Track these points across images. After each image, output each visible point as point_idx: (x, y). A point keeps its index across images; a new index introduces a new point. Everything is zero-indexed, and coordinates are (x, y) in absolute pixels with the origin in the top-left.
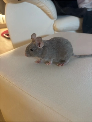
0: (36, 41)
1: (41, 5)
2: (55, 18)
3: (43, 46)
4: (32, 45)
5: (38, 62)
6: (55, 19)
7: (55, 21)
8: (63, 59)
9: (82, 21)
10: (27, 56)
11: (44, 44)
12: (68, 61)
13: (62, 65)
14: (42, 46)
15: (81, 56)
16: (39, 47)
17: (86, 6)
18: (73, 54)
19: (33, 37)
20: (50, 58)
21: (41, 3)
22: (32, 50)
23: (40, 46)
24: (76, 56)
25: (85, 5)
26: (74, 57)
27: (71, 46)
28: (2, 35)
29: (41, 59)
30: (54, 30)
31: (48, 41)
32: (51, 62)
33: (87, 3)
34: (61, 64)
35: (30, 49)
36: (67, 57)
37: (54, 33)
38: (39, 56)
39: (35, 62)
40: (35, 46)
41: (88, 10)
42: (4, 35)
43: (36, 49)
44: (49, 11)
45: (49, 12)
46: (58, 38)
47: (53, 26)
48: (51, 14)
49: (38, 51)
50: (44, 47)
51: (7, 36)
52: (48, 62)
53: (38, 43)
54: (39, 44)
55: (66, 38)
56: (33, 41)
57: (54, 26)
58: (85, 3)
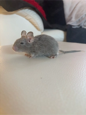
6: (42, 31)
14: (32, 41)
21: (29, 16)
48: (38, 26)
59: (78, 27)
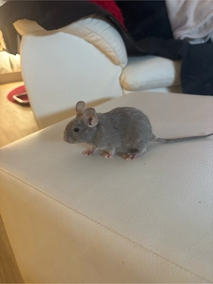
0: (84, 115)
1: (93, 39)
2: (123, 63)
3: (97, 123)
4: (77, 121)
5: (89, 153)
6: (124, 65)
7: (123, 69)
8: (134, 147)
9: (180, 66)
10: (68, 141)
11: (98, 120)
12: (144, 150)
13: (132, 158)
14: (94, 123)
15: (168, 141)
16: (90, 126)
17: (188, 34)
18: (153, 137)
19: (80, 107)
20: (109, 145)
21: (94, 34)
22: (76, 130)
23: (92, 123)
24: (159, 140)
25: (186, 32)
26: (156, 142)
27: (149, 123)
28: (10, 97)
29: (93, 148)
30: (122, 87)
31: (106, 114)
32: (113, 152)
33: (191, 28)
34: (131, 156)
35: (73, 128)
36: (141, 142)
37: (123, 93)
38: (89, 142)
39: (83, 152)
40: (83, 123)
41: (192, 43)
42: (15, 97)
43: (85, 130)
44: (111, 50)
45: (110, 52)
46: (124, 108)
47: (120, 79)
48: (115, 55)
49: (87, 132)
50: (98, 126)
51: (21, 101)
52: (106, 153)
53: (88, 118)
54: (90, 119)
55: (138, 107)
56: (79, 115)
57: (122, 78)
58: (186, 29)
59: (203, 42)
